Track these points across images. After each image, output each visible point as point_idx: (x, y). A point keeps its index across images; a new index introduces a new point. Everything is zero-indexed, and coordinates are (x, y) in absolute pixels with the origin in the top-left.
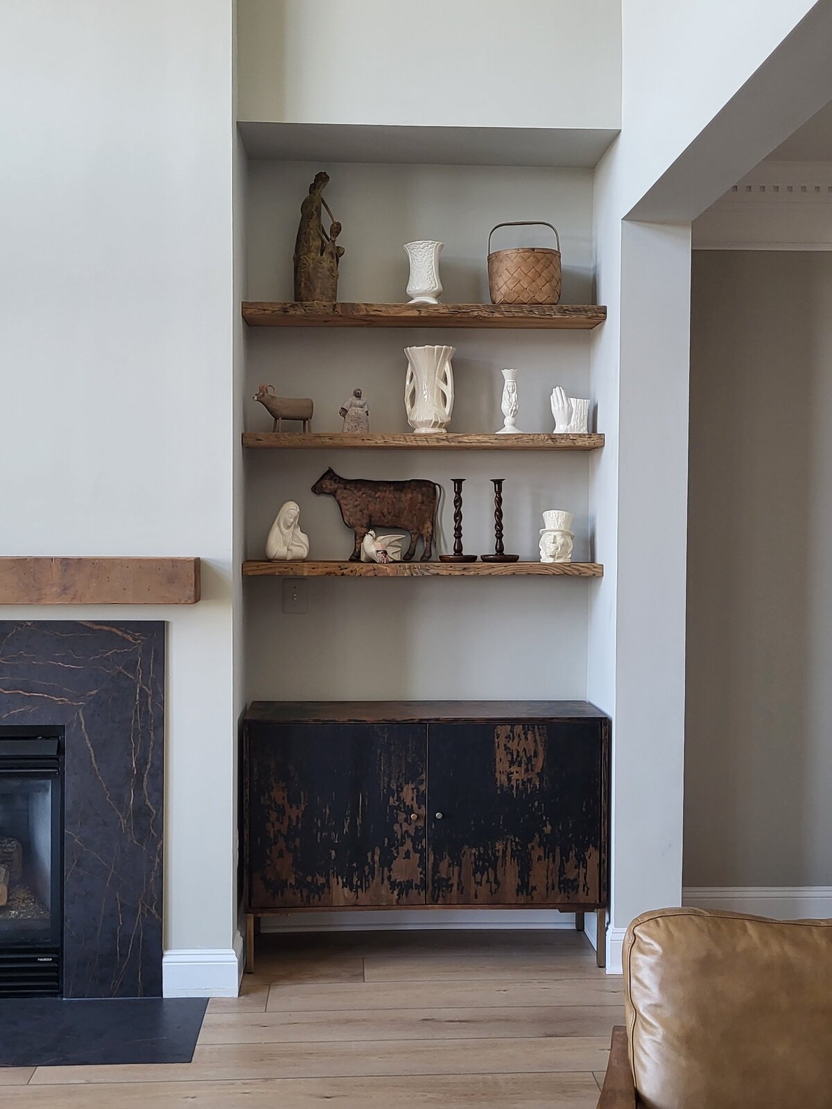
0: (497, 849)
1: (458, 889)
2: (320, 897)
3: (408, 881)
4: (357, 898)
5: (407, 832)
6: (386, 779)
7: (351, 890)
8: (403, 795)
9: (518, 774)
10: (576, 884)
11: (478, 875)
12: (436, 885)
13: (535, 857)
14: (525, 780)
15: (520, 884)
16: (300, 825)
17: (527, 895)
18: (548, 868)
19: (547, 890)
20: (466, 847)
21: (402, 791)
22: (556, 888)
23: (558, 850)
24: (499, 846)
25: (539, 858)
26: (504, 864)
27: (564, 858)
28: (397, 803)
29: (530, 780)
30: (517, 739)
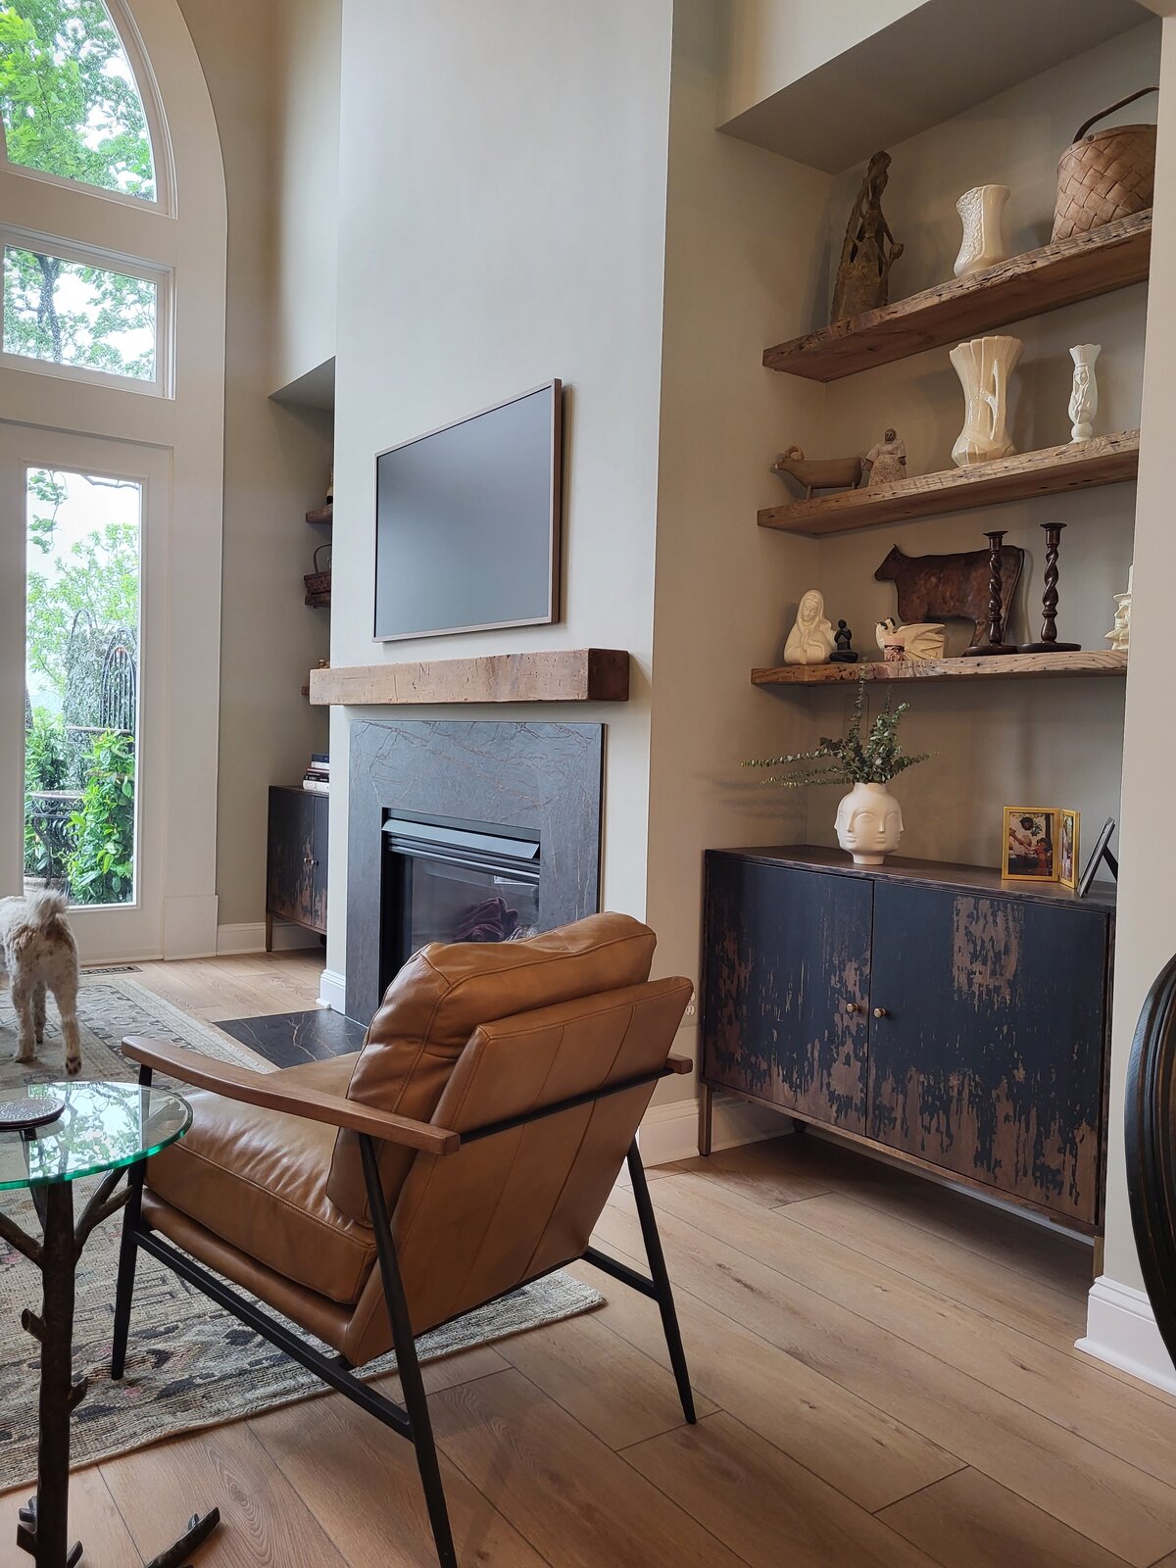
0: (951, 1084)
1: (902, 1128)
2: (762, 1086)
3: (847, 1097)
4: (796, 1101)
5: (848, 1027)
6: (828, 950)
7: (791, 1088)
8: (845, 974)
9: (982, 978)
10: (1058, 1178)
11: (927, 1116)
12: (877, 1112)
13: (1001, 1114)
14: (991, 987)
15: (979, 1150)
16: (747, 990)
17: (989, 1171)
18: (1019, 1138)
19: (1017, 1172)
20: (914, 1069)
21: (844, 970)
22: (1030, 1172)
23: (1034, 1112)
24: (954, 1082)
25: (1007, 1117)
26: (959, 1111)
27: (1042, 1129)
28: (839, 985)
29: (997, 989)
30: (982, 922)
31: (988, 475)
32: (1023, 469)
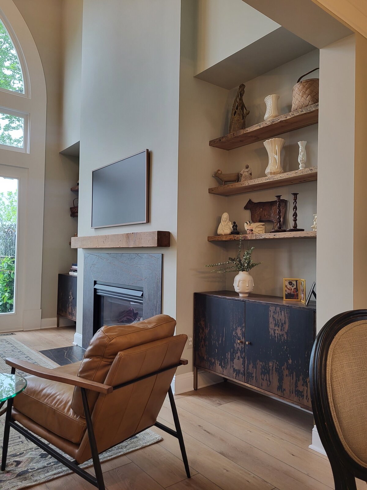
0: (270, 365)
1: (255, 379)
2: (213, 367)
3: (239, 370)
4: (223, 371)
5: (238, 348)
6: (232, 324)
7: (222, 367)
8: (237, 331)
9: (278, 332)
10: (302, 394)
11: (263, 376)
12: (248, 375)
13: (285, 374)
14: (281, 334)
15: (279, 386)
16: (208, 336)
17: (282, 392)
18: (290, 381)
19: (290, 392)
20: (259, 361)
21: (237, 330)
22: (294, 393)
23: (294, 373)
24: (271, 364)
25: (287, 375)
26: (272, 373)
27: (297, 378)
28: (235, 335)
29: (283, 335)
30: (277, 314)
31: (275, 179)
32: (286, 177)
